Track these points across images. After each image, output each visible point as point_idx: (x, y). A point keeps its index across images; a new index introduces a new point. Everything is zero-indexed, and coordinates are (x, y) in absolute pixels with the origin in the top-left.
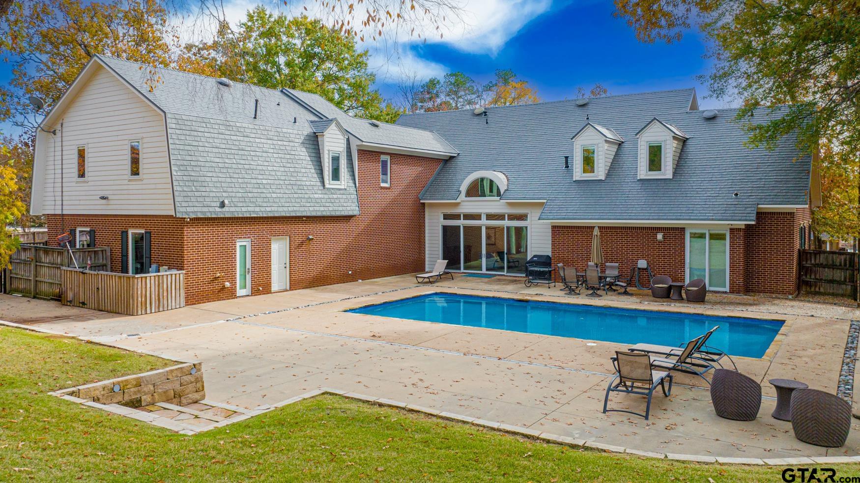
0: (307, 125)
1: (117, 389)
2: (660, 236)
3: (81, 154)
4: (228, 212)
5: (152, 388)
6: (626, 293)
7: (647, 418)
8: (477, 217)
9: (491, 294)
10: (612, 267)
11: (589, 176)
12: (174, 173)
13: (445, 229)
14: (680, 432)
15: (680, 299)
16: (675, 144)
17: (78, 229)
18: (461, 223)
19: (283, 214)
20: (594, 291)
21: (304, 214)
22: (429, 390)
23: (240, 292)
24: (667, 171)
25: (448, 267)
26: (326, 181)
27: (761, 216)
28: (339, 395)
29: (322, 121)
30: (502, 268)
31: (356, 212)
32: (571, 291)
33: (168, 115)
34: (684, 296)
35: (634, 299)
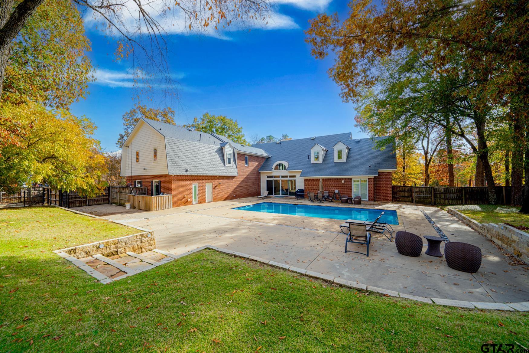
0: (219, 145)
1: (102, 246)
2: (343, 182)
3: (137, 154)
4: (188, 173)
5: (124, 245)
6: (332, 201)
7: (368, 255)
8: (279, 177)
9: (284, 202)
10: (326, 193)
11: (317, 162)
12: (168, 158)
13: (267, 181)
14: (388, 264)
15: (352, 203)
16: (347, 150)
17: (137, 181)
18: (273, 179)
19: (210, 175)
20: (321, 201)
21: (218, 175)
22: (263, 242)
23: (194, 202)
24: (344, 159)
25: (268, 194)
26: (226, 164)
27: (380, 174)
28: (214, 250)
29: (224, 144)
30: (287, 194)
31: (236, 175)
32: (312, 201)
33: (166, 137)
34: (353, 202)
35: (334, 203)
